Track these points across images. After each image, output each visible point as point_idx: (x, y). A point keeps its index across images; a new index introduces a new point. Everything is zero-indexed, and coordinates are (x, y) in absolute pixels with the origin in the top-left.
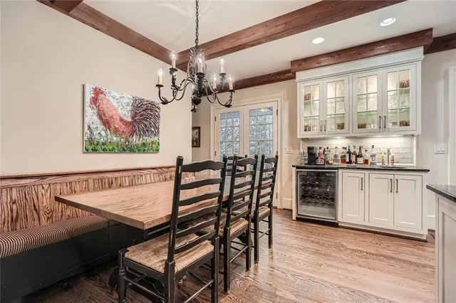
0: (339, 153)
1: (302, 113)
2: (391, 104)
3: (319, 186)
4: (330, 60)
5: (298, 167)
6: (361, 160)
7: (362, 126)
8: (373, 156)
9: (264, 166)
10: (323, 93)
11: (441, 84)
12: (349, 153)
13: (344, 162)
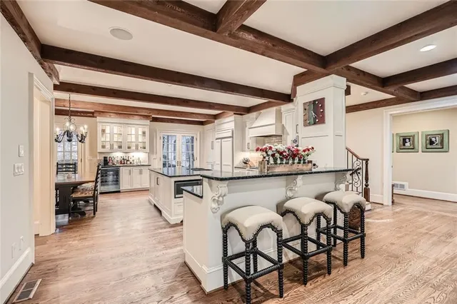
0: (119, 159)
1: (101, 139)
2: (140, 140)
7: (129, 148)
8: (133, 161)
10: (112, 130)
11: (155, 134)
12: (124, 159)
13: (121, 163)
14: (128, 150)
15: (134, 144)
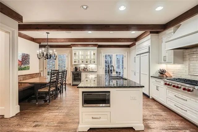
0: (83, 68)
1: (74, 58)
2: (92, 58)
3: (78, 77)
4: (80, 46)
5: (72, 72)
6: (87, 70)
7: (87, 62)
8: (89, 69)
9: (64, 72)
10: (79, 53)
11: (101, 54)
12: (84, 68)
13: (83, 70)
14: (86, 63)
15: (89, 60)
